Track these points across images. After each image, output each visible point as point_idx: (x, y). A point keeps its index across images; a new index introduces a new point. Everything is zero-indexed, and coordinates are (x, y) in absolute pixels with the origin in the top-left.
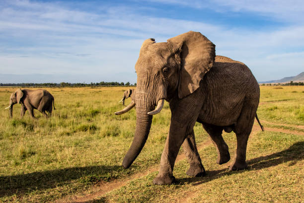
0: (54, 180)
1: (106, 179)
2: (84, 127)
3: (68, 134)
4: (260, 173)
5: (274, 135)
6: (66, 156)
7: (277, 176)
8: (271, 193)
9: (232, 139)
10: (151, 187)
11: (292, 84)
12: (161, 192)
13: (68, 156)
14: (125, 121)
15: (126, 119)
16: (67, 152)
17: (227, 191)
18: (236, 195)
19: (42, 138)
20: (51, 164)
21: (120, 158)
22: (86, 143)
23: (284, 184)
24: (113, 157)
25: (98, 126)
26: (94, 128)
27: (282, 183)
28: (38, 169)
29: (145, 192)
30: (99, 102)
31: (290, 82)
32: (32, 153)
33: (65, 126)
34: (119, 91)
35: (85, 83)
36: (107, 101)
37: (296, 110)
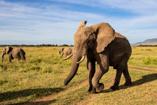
0: (18, 96)
1: (45, 95)
2: (33, 68)
3: (25, 72)
4: (125, 91)
5: (132, 72)
6: (24, 83)
7: (133, 93)
8: (130, 102)
9: (110, 74)
10: (68, 99)
11: (141, 46)
12: (74, 102)
13: (25, 83)
14: (55, 64)
15: (56, 64)
16: (24, 81)
17: (107, 101)
18: (112, 103)
19: (11, 74)
20: (16, 87)
21: (52, 84)
22: (35, 76)
23: (137, 97)
24: (49, 84)
25: (41, 67)
26: (39, 69)
27: (135, 97)
28: (9, 90)
29: (65, 102)
30: (41, 55)
31: (140, 45)
32: (6, 82)
33: (24, 67)
34: (52, 49)
35: (34, 45)
36: (45, 54)
37: (143, 59)
